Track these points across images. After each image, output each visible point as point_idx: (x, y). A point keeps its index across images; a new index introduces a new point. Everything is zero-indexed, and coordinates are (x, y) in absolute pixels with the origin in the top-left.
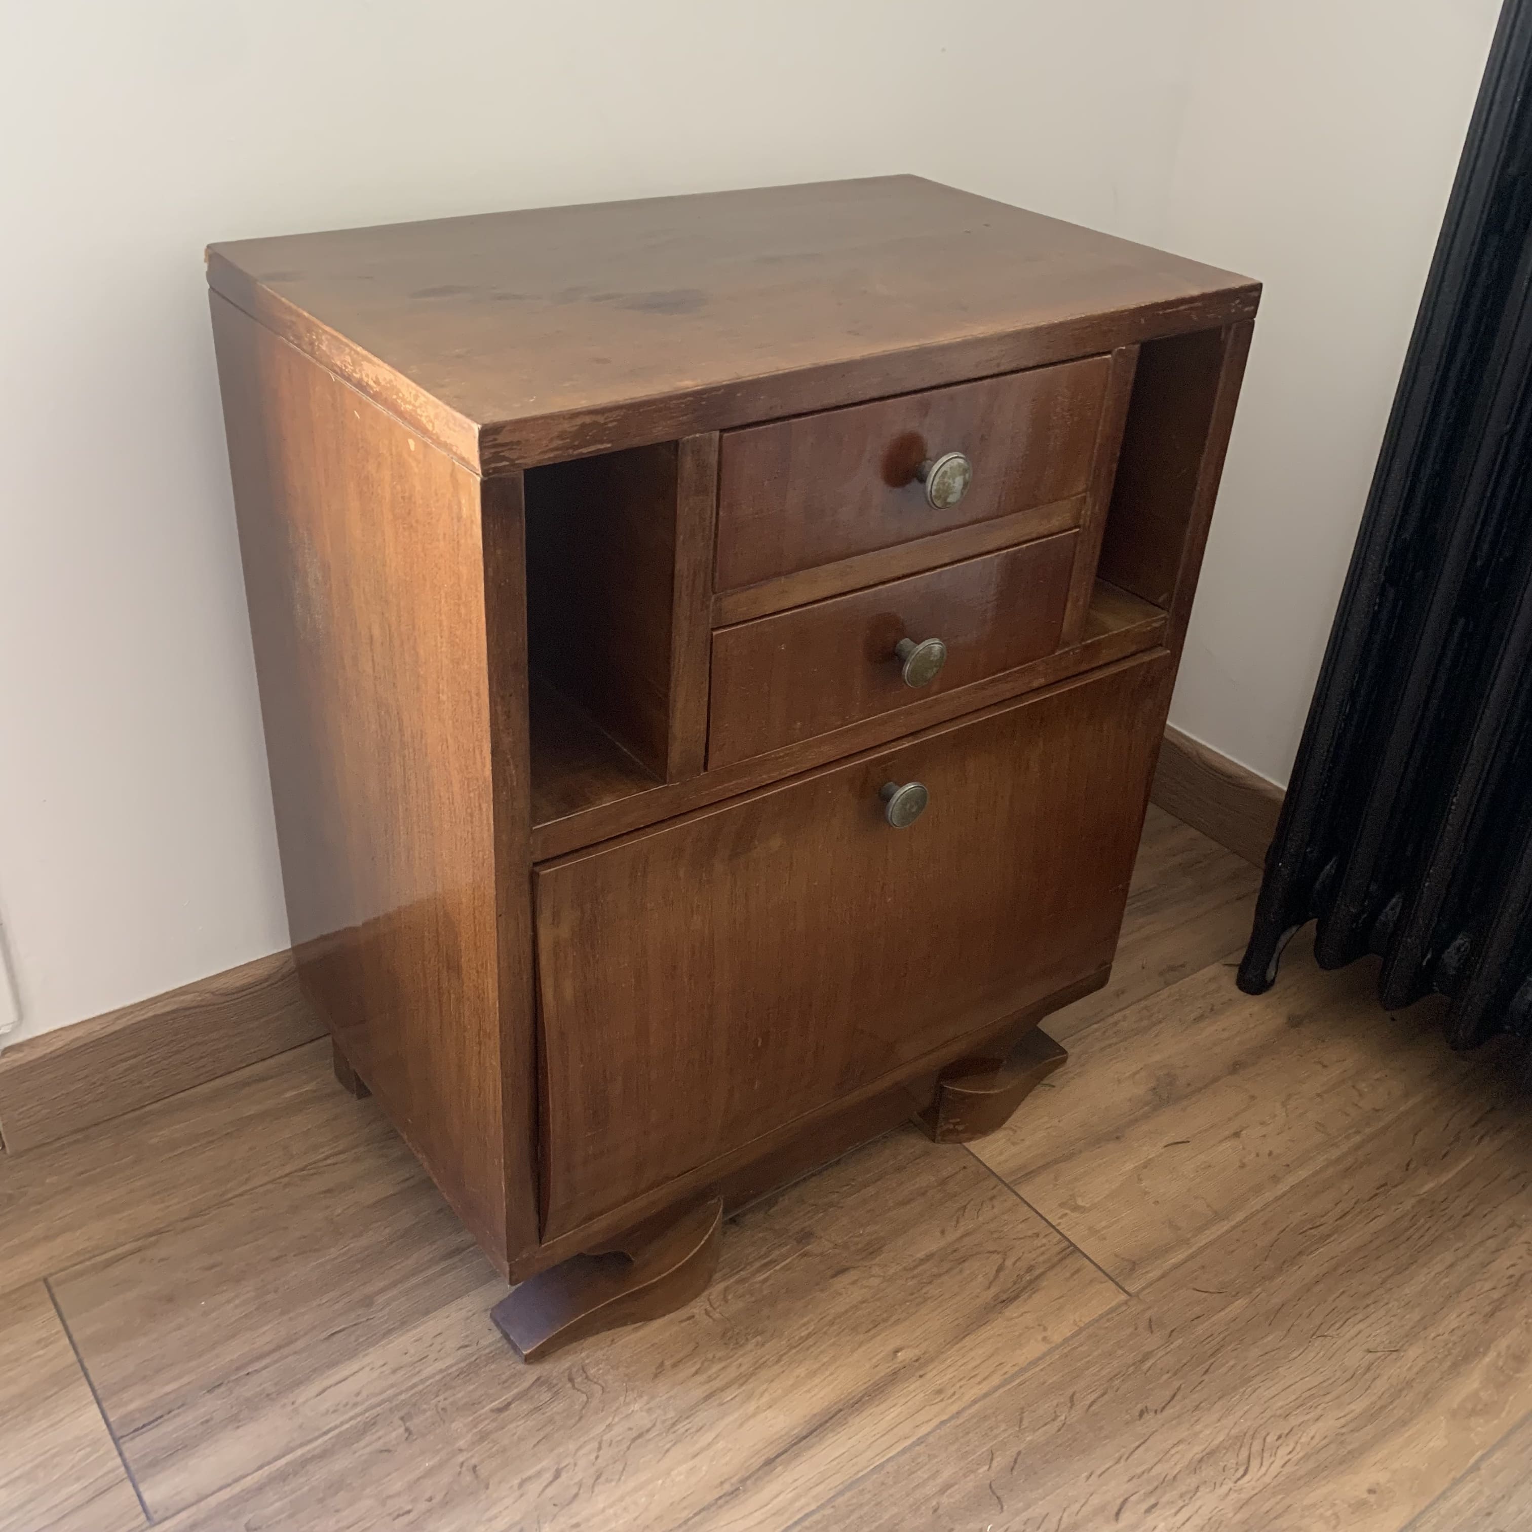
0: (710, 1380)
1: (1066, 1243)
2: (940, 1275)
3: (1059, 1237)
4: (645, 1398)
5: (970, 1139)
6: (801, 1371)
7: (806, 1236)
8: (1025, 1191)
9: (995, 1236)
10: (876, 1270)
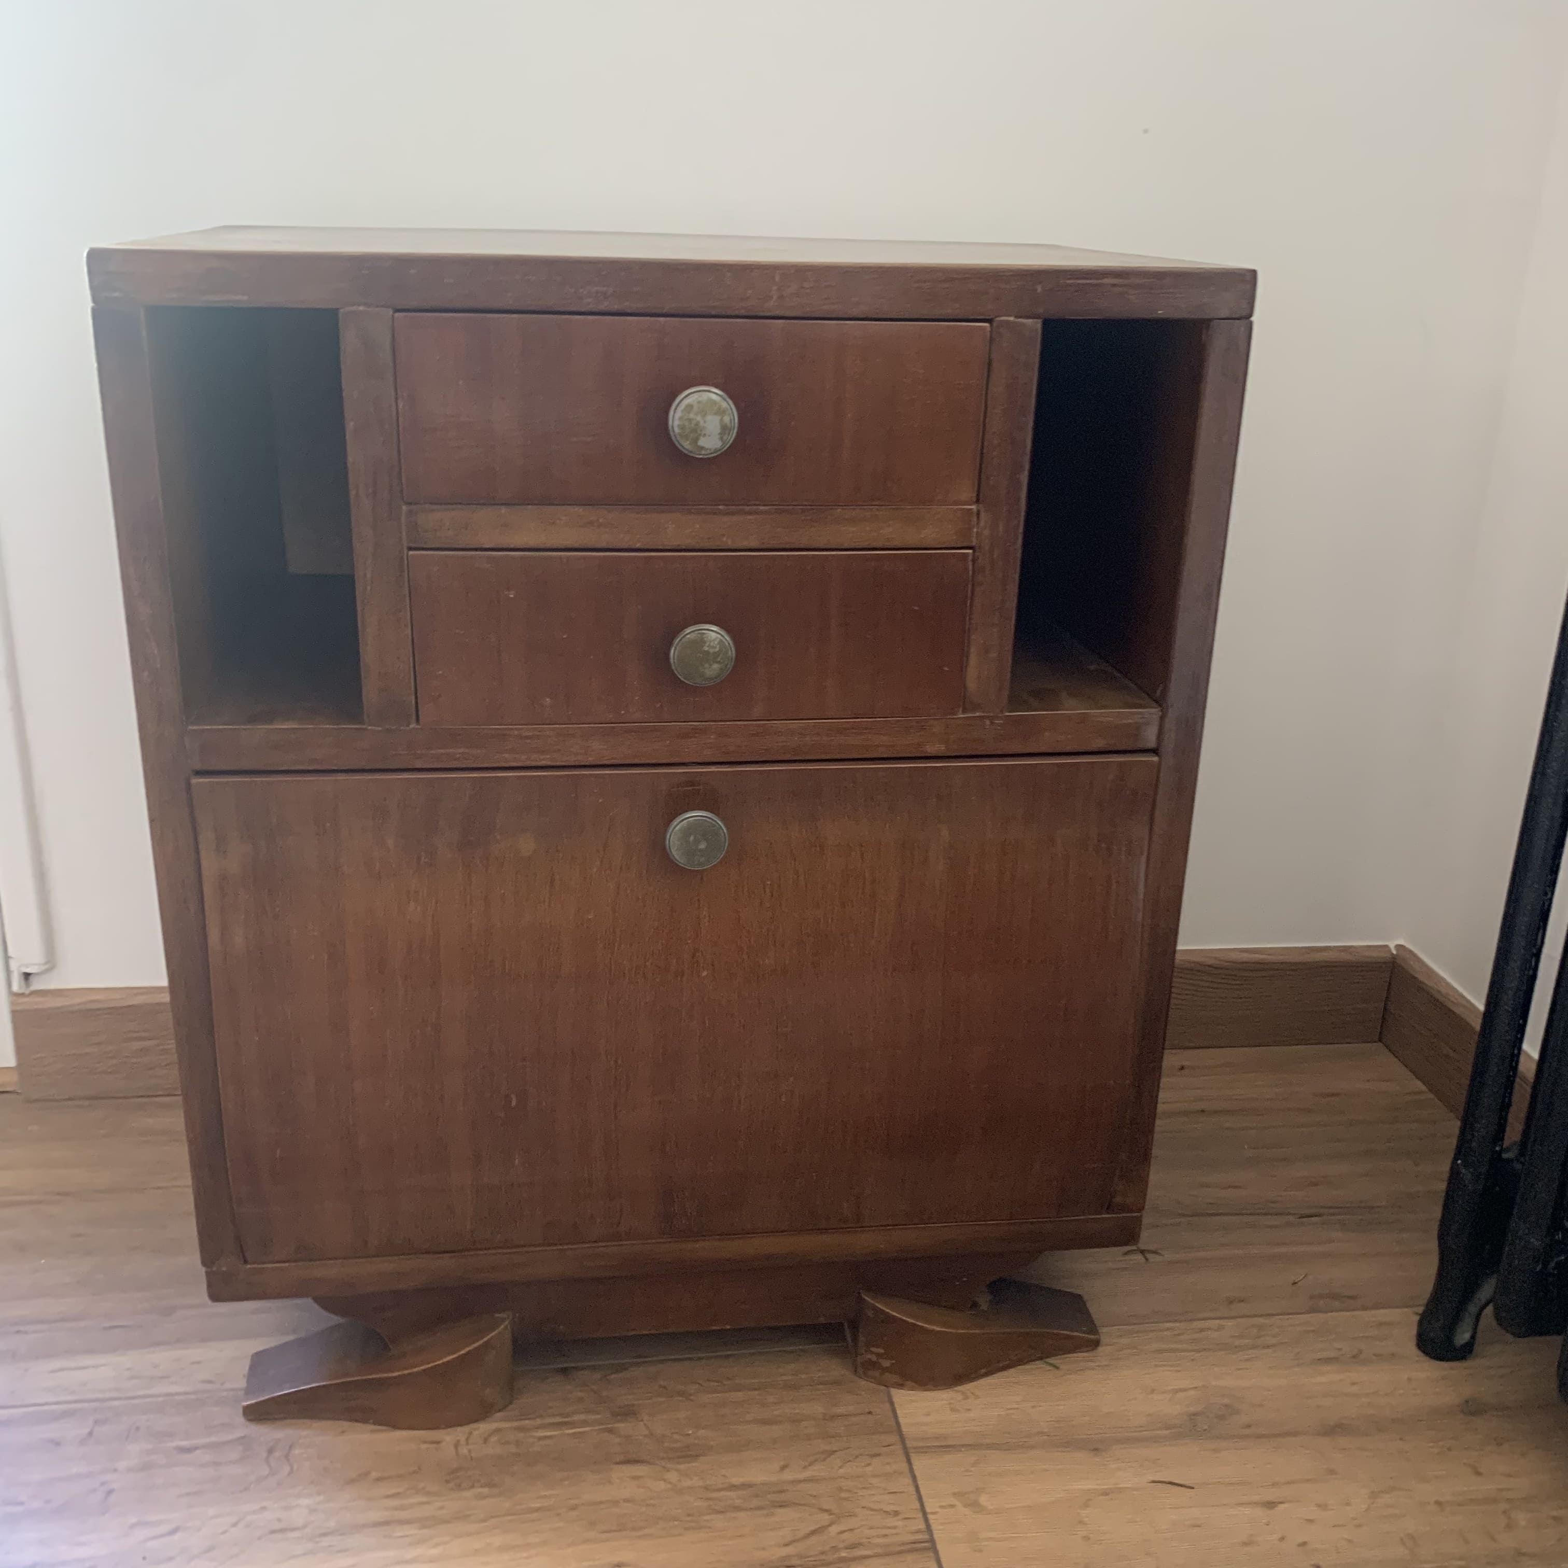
0: (402, 1508)
1: (926, 1537)
2: (738, 1509)
3: (922, 1526)
4: (321, 1498)
5: (901, 1386)
6: (498, 1540)
7: (628, 1413)
8: (920, 1463)
9: (843, 1495)
10: (673, 1476)
